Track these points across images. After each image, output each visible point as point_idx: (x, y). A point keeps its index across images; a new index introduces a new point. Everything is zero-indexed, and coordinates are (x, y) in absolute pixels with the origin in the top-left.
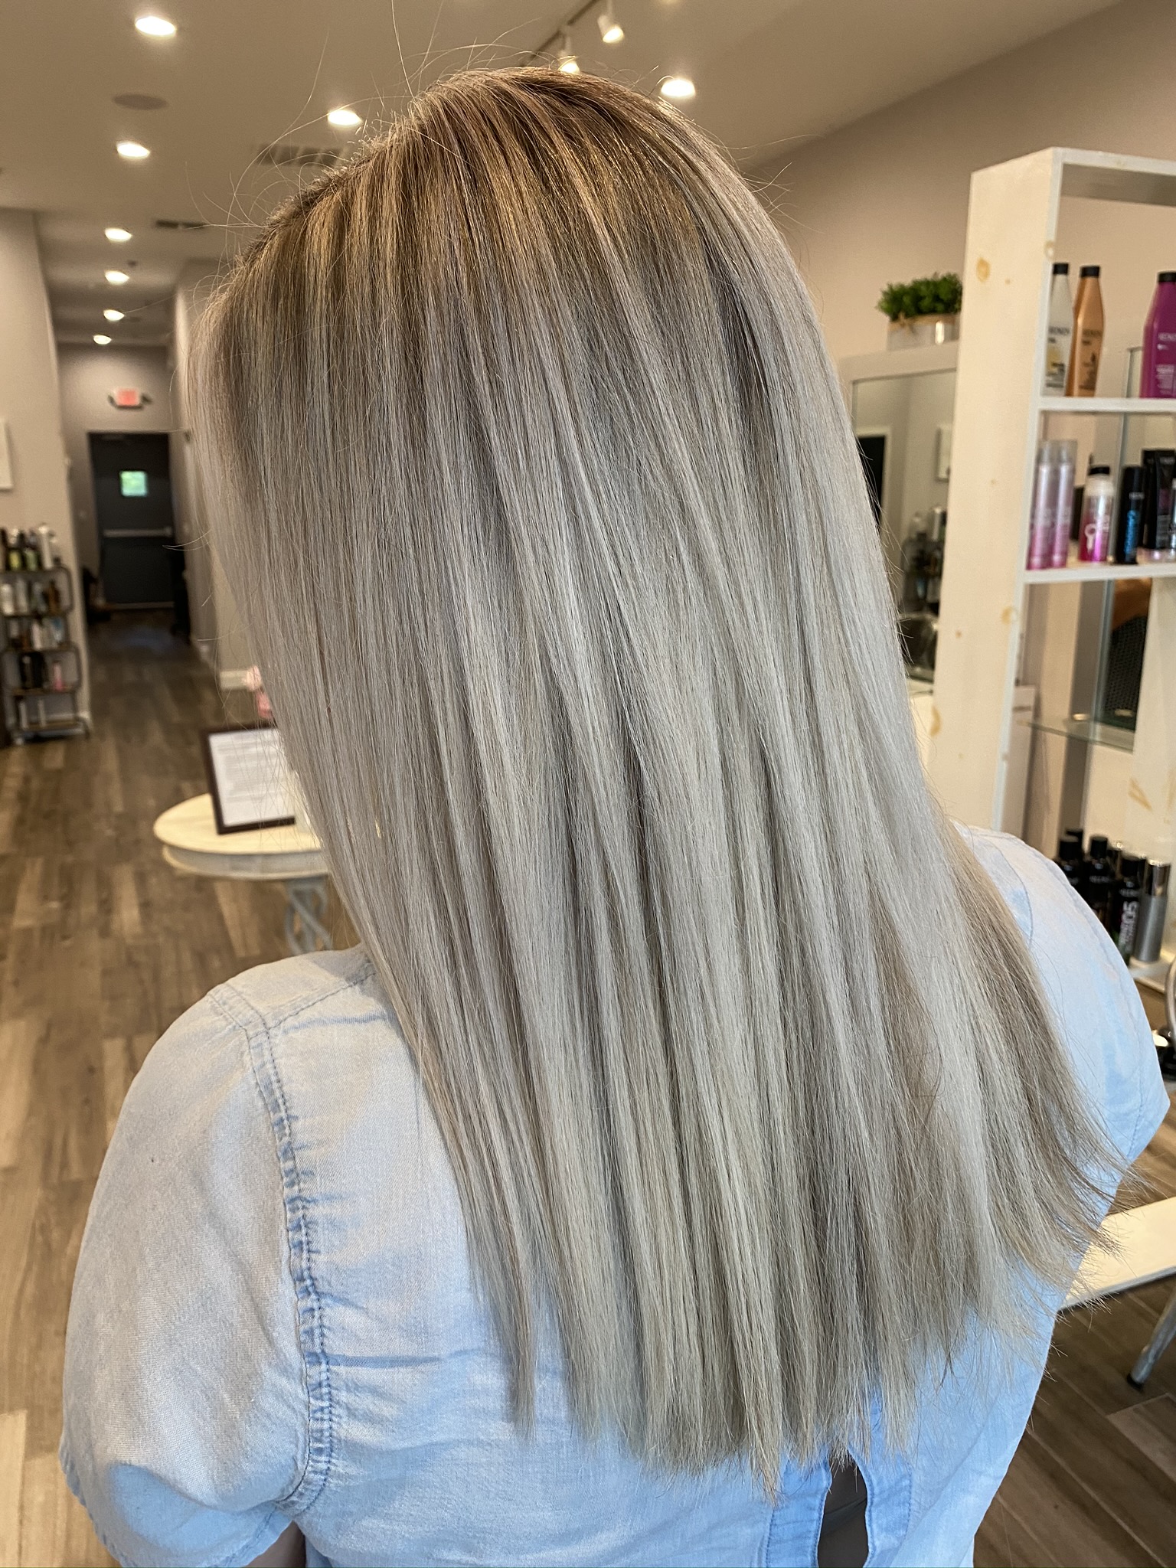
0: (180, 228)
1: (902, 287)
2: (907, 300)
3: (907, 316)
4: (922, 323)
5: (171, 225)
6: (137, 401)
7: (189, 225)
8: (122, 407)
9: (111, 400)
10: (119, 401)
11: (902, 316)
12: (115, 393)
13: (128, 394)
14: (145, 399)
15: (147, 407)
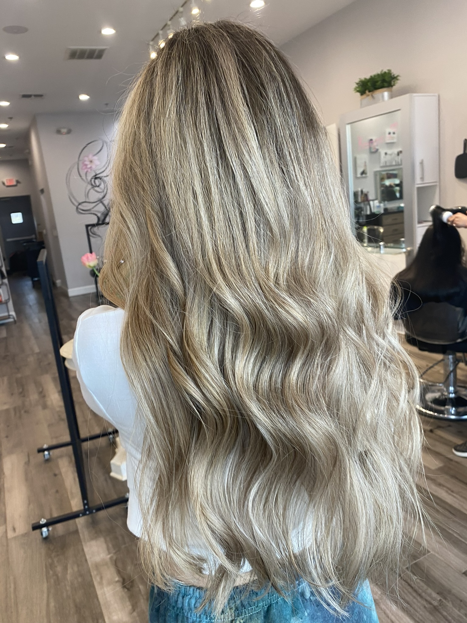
0: (33, 97)
1: (365, 79)
2: (369, 84)
3: (370, 91)
4: (378, 94)
5: (29, 96)
6: (15, 183)
7: (36, 96)
8: (8, 186)
10: (6, 184)
11: (367, 92)
12: (5, 180)
13: (10, 180)
14: (18, 182)
15: (19, 185)
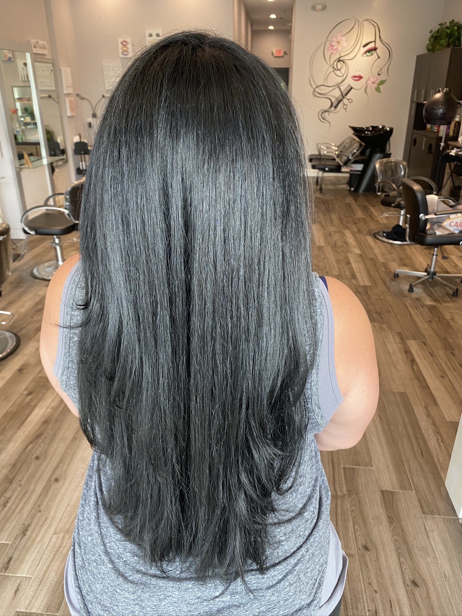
6: (282, 54)
8: (276, 57)
9: (273, 54)
10: (275, 55)
12: (274, 51)
13: (279, 51)
14: (285, 53)
15: (286, 56)
